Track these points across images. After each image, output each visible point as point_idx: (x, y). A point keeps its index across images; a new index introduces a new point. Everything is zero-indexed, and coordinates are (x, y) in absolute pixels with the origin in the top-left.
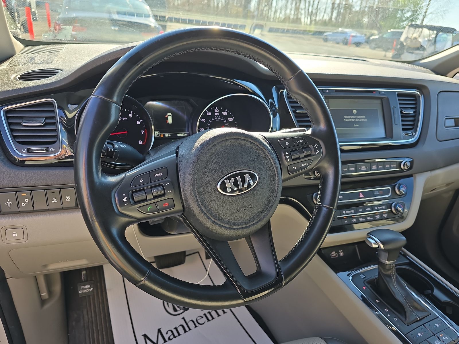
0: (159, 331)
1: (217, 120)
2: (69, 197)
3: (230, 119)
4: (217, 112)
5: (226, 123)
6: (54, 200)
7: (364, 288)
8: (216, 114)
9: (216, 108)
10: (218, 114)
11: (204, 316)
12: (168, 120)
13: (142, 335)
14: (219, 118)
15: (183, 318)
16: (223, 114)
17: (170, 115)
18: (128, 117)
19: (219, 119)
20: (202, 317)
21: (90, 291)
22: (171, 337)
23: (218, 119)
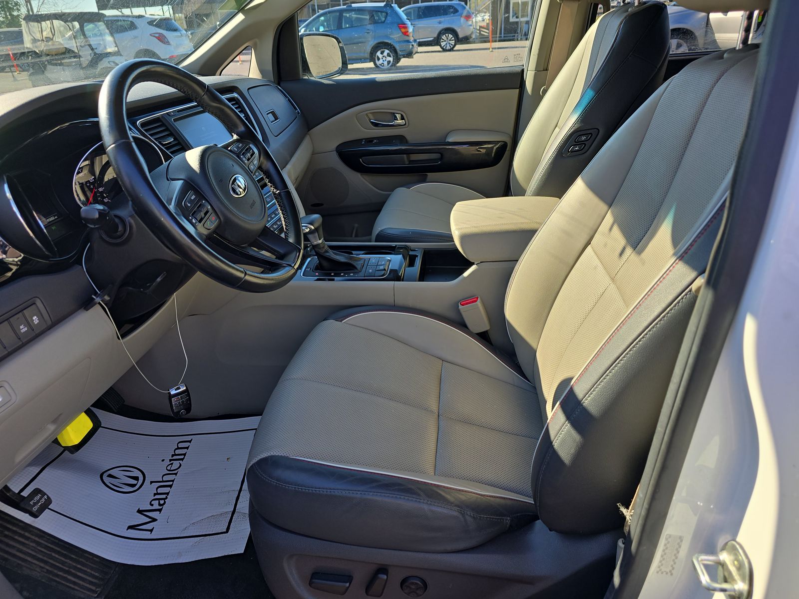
0: (139, 511)
2: (35, 317)
6: (22, 329)
7: (317, 274)
11: (172, 462)
13: (127, 530)
15: (151, 482)
20: (172, 464)
21: (45, 499)
22: (162, 502)
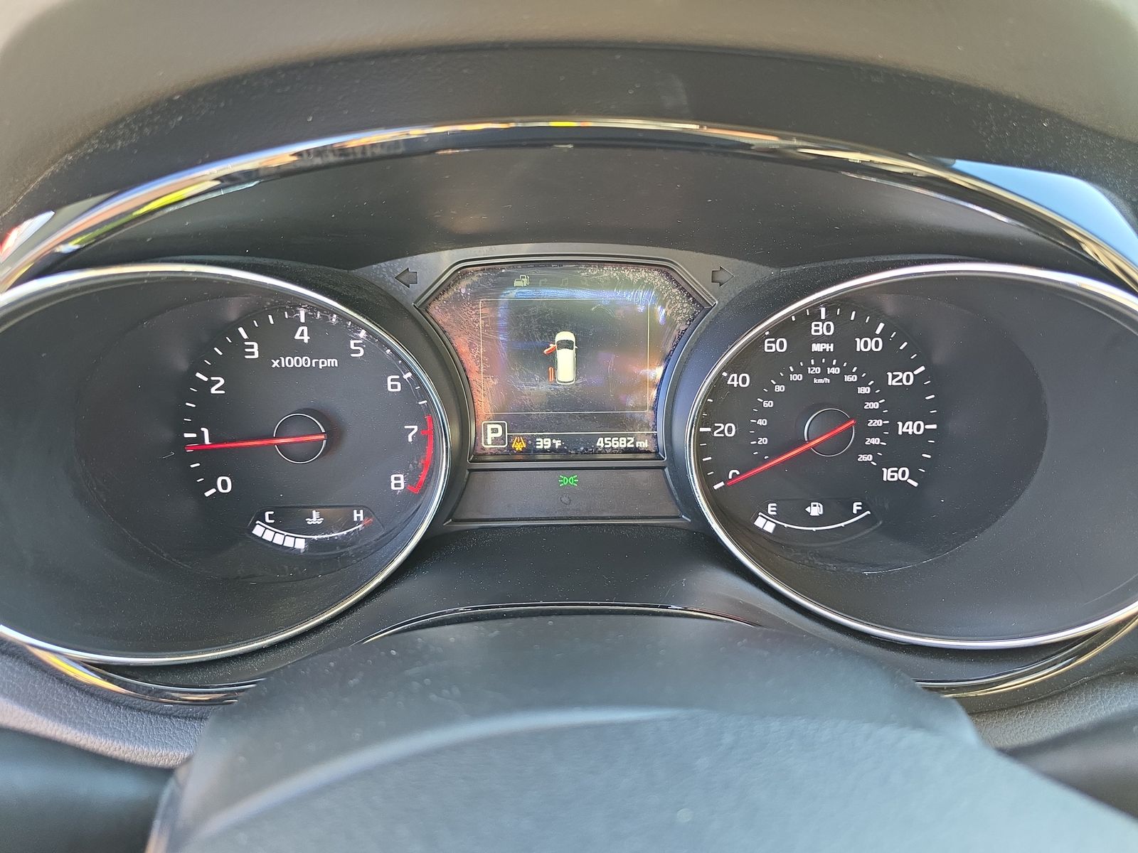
1: (821, 381)
3: (900, 379)
4: (822, 339)
5: (871, 397)
8: (817, 347)
9: (823, 317)
10: (830, 347)
12: (555, 369)
14: (835, 371)
16: (860, 345)
17: (567, 345)
18: (343, 353)
19: (831, 376)
23: (823, 374)
